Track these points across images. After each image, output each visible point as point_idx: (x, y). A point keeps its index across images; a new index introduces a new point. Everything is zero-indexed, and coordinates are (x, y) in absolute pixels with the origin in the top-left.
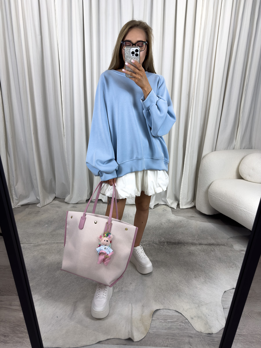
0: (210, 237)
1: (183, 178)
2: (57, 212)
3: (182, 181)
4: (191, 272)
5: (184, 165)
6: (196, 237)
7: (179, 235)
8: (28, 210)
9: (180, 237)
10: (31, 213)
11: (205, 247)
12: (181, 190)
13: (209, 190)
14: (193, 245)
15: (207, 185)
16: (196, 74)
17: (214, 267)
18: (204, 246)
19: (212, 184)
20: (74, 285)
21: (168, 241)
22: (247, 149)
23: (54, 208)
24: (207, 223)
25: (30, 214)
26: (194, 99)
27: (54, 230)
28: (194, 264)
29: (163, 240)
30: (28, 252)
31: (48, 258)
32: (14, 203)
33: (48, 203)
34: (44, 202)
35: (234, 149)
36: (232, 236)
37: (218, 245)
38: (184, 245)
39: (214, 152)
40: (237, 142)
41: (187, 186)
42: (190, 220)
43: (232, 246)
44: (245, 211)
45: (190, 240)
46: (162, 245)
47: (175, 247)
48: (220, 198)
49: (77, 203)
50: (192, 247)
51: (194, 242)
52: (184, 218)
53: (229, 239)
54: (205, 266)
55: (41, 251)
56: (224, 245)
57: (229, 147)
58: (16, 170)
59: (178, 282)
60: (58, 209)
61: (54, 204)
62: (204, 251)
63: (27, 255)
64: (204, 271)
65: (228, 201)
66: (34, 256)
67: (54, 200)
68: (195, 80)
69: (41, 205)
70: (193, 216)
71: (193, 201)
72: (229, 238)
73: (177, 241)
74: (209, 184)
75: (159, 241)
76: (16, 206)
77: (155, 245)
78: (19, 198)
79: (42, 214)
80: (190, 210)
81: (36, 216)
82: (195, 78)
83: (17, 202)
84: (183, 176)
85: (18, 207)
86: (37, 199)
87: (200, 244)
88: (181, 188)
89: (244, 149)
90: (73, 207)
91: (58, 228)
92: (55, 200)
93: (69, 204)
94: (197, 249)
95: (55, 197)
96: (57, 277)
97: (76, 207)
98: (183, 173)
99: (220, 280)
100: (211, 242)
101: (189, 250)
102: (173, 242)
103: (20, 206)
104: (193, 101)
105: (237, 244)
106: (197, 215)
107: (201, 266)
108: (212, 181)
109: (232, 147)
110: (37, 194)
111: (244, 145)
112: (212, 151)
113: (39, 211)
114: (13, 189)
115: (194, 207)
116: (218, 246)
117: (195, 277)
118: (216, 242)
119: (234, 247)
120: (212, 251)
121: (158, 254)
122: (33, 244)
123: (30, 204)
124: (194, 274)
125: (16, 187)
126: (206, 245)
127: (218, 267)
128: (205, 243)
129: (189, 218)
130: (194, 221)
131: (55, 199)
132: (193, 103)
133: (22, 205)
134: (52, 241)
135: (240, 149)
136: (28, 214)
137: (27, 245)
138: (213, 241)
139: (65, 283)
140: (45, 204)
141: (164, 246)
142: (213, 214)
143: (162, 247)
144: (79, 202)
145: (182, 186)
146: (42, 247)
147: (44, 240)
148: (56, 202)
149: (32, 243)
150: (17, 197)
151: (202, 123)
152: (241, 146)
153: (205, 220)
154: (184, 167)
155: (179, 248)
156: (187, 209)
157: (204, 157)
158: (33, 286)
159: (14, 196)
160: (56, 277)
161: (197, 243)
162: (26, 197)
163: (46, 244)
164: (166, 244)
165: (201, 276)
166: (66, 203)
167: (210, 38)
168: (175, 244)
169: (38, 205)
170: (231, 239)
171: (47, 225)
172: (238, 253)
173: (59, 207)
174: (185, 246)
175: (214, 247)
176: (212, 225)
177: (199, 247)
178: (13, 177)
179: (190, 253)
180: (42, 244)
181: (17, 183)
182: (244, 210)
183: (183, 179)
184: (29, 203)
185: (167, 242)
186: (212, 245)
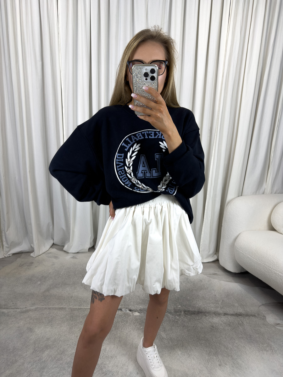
0: (237, 304)
1: (204, 226)
2: (53, 265)
3: (203, 230)
4: (215, 357)
5: (205, 211)
6: (220, 303)
7: (198, 301)
8: (19, 260)
9: (200, 304)
10: (23, 265)
11: (231, 319)
12: (201, 241)
13: (235, 243)
14: (216, 315)
15: (233, 237)
16: (219, 107)
17: (244, 350)
18: (229, 317)
19: (239, 236)
20: (64, 374)
21: (186, 309)
22: (279, 193)
23: (50, 259)
24: (232, 283)
25: (21, 266)
26: (217, 135)
27: (48, 290)
28: (218, 345)
29: (180, 308)
30: (12, 321)
31: (36, 330)
32: (4, 251)
33: (44, 251)
34: (39, 251)
35: (263, 193)
36: (264, 303)
37: (247, 315)
38: (205, 315)
39: (240, 198)
40: (268, 185)
41: (209, 235)
42: (212, 279)
43: (264, 318)
44: (281, 276)
45: (212, 307)
46: (178, 316)
47: (194, 318)
48: (249, 256)
49: (78, 252)
50: (215, 319)
51: (218, 311)
52: (206, 276)
53: (260, 308)
54: (232, 347)
55: (28, 319)
56: (255, 316)
57: (257, 192)
58: (8, 213)
59: (198, 372)
60: (54, 260)
61: (51, 253)
62: (229, 325)
63: (11, 326)
64: (231, 356)
65: (259, 260)
66: (19, 327)
67: (51, 247)
68: (219, 114)
69: (35, 254)
70: (216, 273)
71: (215, 254)
72: (260, 306)
73: (196, 310)
74: (236, 235)
75: (174, 309)
76: (6, 255)
77: (169, 315)
78: (11, 245)
79: (36, 267)
80: (213, 264)
81: (28, 269)
82: (219, 111)
83: (8, 250)
84: (204, 224)
85: (9, 256)
86: (31, 246)
87: (225, 314)
88: (202, 238)
89: (275, 193)
90: (73, 257)
91: (52, 287)
92: (53, 248)
93: (68, 253)
94: (222, 321)
95: (53, 244)
96: (45, 361)
97: (76, 258)
98: (204, 220)
99: (251, 371)
100: (238, 311)
101: (212, 323)
102: (192, 311)
103: (11, 255)
104: (216, 138)
105: (271, 315)
106: (220, 272)
107: (227, 348)
108: (239, 233)
109: (261, 191)
110: (31, 242)
111: (275, 189)
112: (239, 196)
113: (33, 263)
114: (4, 235)
115: (217, 261)
116: (247, 317)
117: (220, 365)
118: (244, 311)
119: (267, 320)
120: (240, 325)
121: (173, 328)
122: (19, 310)
123: (23, 253)
124: (219, 361)
125: (7, 233)
126: (232, 315)
127: (248, 349)
128: (231, 312)
129: (211, 275)
130: (217, 280)
131: (53, 246)
132: (216, 140)
133: (14, 254)
134: (43, 306)
135: (271, 193)
136: (20, 266)
137: (13, 310)
138: (240, 310)
139: (53, 371)
140: (40, 253)
141: (180, 317)
142: (240, 272)
143: (178, 317)
144: (80, 251)
145: (202, 236)
146: (31, 313)
147: (34, 304)
148: (54, 250)
149: (18, 308)
150: (7, 244)
151: (226, 162)
152: (272, 190)
153: (230, 278)
154: (205, 213)
155: (199, 319)
156: (208, 264)
157: (229, 203)
158: (12, 373)
159: (4, 243)
160: (44, 359)
161: (221, 312)
162: (18, 244)
163: (36, 309)
164: (183, 313)
165: (228, 364)
166: (65, 251)
167: (236, 67)
168: (194, 314)
169: (32, 254)
170: (262, 306)
171: (39, 283)
172: (273, 329)
173: (56, 257)
174: (207, 316)
175: (242, 319)
176: (239, 286)
177: (224, 319)
178: (4, 221)
179: (213, 327)
180: (30, 310)
181: (8, 227)
182: (280, 274)
183: (203, 228)
184: (21, 251)
185: (185, 311)
186: (239, 315)
